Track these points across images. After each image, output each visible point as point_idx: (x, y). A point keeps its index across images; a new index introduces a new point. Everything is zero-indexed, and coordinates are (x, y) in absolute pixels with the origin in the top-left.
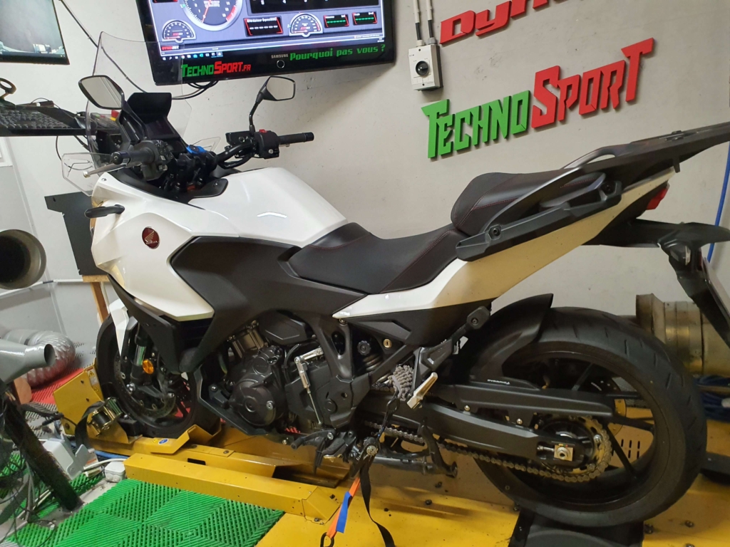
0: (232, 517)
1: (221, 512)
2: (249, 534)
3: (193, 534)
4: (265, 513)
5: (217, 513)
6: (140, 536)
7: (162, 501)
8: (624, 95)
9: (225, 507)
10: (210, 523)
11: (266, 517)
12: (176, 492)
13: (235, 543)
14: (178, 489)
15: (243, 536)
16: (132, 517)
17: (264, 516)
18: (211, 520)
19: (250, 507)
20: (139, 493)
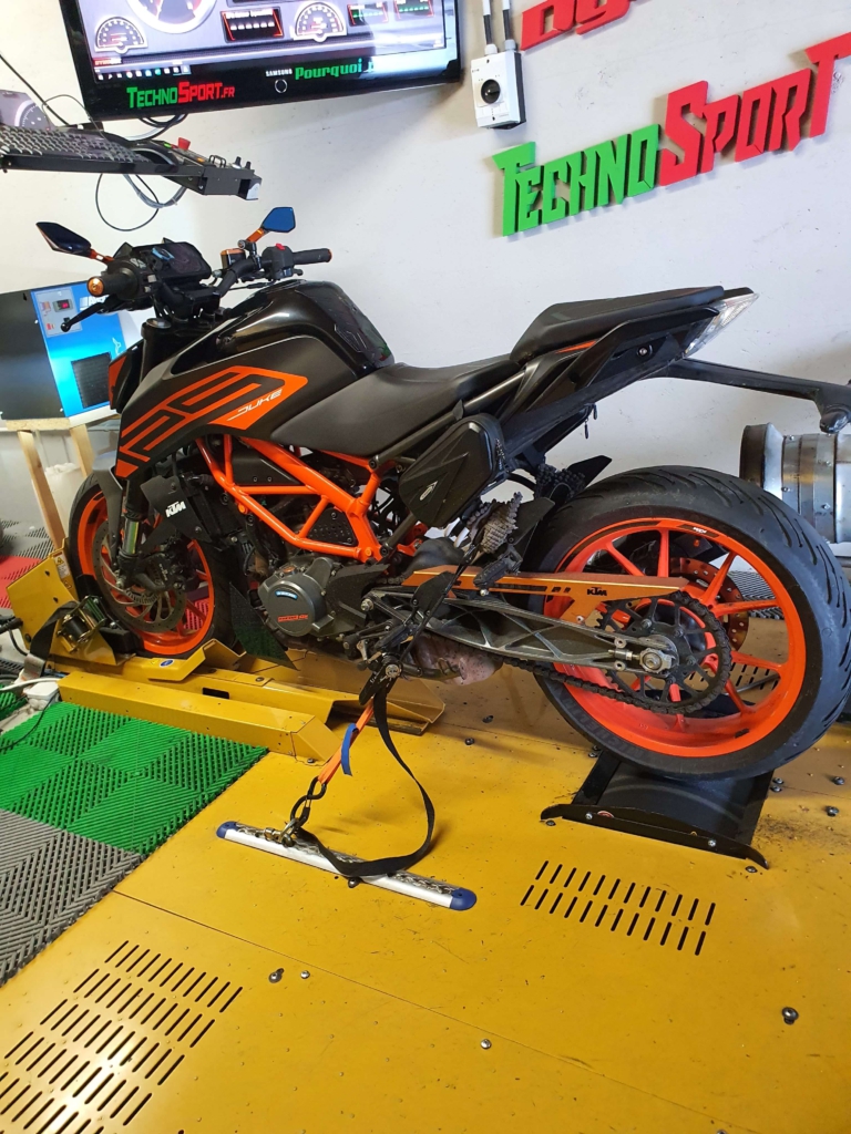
0: (197, 755)
1: (182, 748)
2: (217, 777)
3: (141, 775)
4: (241, 750)
5: (176, 749)
6: (71, 774)
7: (104, 732)
9: (188, 742)
10: (165, 761)
11: (242, 755)
12: (124, 721)
13: (196, 787)
14: (127, 717)
15: (208, 779)
16: (64, 751)
17: (239, 754)
18: (167, 758)
19: (223, 741)
20: (75, 721)
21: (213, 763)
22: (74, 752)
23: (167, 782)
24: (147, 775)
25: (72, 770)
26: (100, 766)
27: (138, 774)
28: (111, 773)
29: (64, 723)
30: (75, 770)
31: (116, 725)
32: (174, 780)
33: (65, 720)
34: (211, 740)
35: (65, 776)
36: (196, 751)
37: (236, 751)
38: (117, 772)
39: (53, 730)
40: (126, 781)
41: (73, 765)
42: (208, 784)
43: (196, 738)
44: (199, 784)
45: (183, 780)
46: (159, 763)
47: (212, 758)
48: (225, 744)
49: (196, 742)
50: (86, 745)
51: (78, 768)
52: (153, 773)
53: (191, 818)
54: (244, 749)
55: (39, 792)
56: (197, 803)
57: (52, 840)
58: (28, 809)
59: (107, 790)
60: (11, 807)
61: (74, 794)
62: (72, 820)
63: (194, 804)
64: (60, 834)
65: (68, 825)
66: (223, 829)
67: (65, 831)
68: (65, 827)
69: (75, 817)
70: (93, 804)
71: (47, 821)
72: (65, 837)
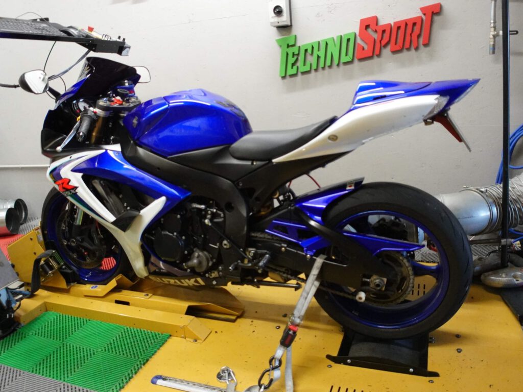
0: (131, 339)
1: (122, 335)
2: (145, 350)
3: (102, 350)
5: (119, 336)
8: (421, 40)
9: (125, 332)
12: (86, 321)
14: (88, 319)
16: (55, 338)
17: (155, 337)
18: (115, 341)
19: (144, 331)
20: (58, 321)
21: (141, 343)
22: (61, 338)
23: (118, 354)
24: (105, 351)
25: (62, 349)
26: (78, 346)
28: (85, 350)
29: (52, 323)
30: (64, 349)
31: (82, 323)
32: (121, 353)
33: (52, 321)
34: (138, 331)
35: (59, 352)
36: (131, 336)
37: (153, 336)
38: (88, 349)
39: (46, 326)
40: (94, 354)
41: (62, 345)
42: (141, 355)
43: (129, 329)
44: (136, 355)
45: (127, 353)
46: (111, 344)
47: (140, 340)
48: (146, 332)
49: (129, 331)
50: (67, 335)
51: (65, 347)
52: (109, 349)
53: (136, 373)
54: (157, 335)
55: (45, 362)
56: (138, 365)
57: (58, 388)
58: (41, 371)
59: (84, 360)
60: (31, 370)
61: (65, 362)
62: (68, 377)
63: (136, 365)
64: (62, 385)
65: (66, 380)
66: (155, 380)
67: (64, 383)
68: (64, 380)
69: (69, 375)
70: (78, 367)
71: (53, 378)
72: (66, 387)
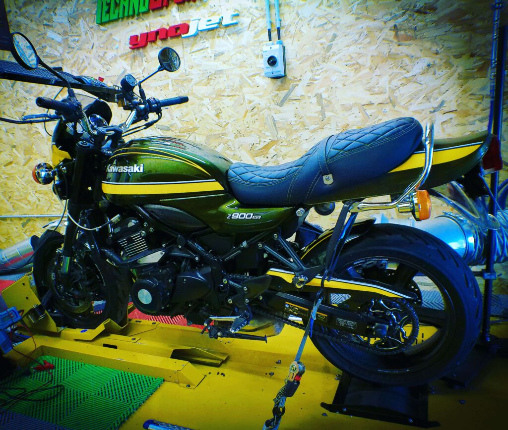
0: (125, 383)
1: (116, 379)
2: (139, 395)
3: (95, 394)
4: (150, 380)
5: (113, 380)
7: (71, 371)
9: (119, 376)
10: (108, 387)
11: (150, 383)
12: (81, 365)
13: (128, 401)
14: (83, 364)
15: (134, 396)
17: (148, 382)
18: (109, 385)
19: (138, 375)
21: (135, 387)
23: (111, 398)
24: (99, 394)
26: (72, 390)
27: (94, 394)
31: (77, 367)
32: (114, 397)
34: (131, 375)
35: (53, 395)
37: (146, 381)
38: (82, 393)
40: (87, 398)
41: (55, 389)
42: (134, 399)
43: (123, 374)
44: (129, 399)
45: (120, 397)
46: (105, 388)
47: (134, 384)
48: (140, 376)
49: (124, 376)
50: (62, 379)
52: (102, 393)
53: (128, 417)
55: (38, 405)
59: (77, 403)
61: (59, 405)
62: (60, 420)
63: (128, 410)
65: (58, 423)
66: (146, 425)
67: (57, 426)
69: (61, 418)
70: (71, 411)
